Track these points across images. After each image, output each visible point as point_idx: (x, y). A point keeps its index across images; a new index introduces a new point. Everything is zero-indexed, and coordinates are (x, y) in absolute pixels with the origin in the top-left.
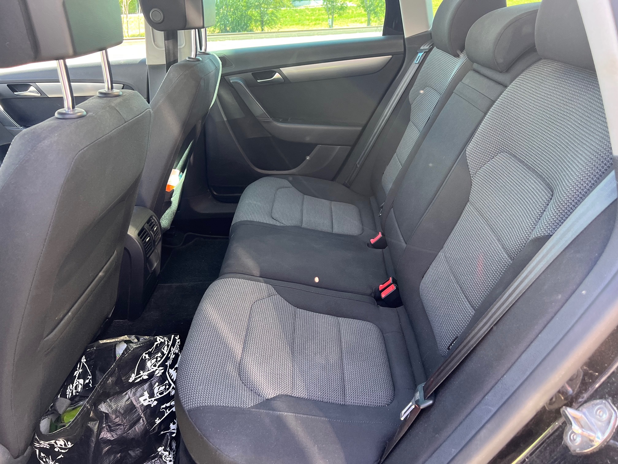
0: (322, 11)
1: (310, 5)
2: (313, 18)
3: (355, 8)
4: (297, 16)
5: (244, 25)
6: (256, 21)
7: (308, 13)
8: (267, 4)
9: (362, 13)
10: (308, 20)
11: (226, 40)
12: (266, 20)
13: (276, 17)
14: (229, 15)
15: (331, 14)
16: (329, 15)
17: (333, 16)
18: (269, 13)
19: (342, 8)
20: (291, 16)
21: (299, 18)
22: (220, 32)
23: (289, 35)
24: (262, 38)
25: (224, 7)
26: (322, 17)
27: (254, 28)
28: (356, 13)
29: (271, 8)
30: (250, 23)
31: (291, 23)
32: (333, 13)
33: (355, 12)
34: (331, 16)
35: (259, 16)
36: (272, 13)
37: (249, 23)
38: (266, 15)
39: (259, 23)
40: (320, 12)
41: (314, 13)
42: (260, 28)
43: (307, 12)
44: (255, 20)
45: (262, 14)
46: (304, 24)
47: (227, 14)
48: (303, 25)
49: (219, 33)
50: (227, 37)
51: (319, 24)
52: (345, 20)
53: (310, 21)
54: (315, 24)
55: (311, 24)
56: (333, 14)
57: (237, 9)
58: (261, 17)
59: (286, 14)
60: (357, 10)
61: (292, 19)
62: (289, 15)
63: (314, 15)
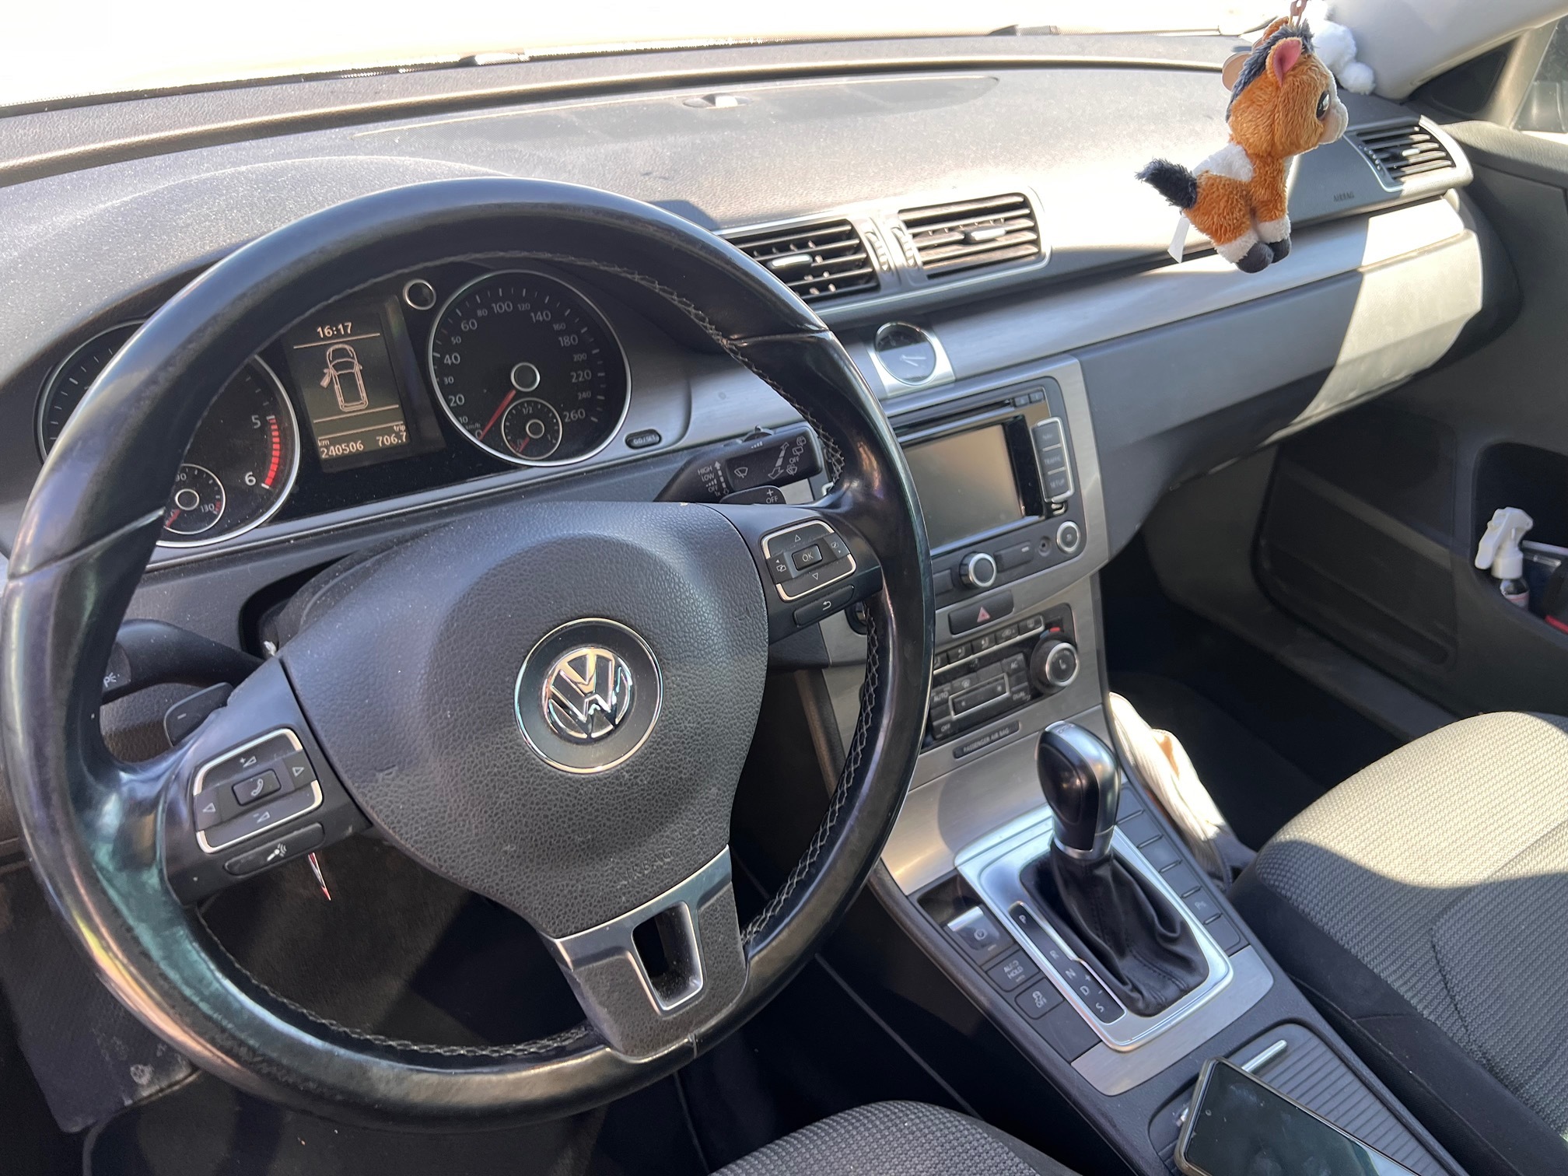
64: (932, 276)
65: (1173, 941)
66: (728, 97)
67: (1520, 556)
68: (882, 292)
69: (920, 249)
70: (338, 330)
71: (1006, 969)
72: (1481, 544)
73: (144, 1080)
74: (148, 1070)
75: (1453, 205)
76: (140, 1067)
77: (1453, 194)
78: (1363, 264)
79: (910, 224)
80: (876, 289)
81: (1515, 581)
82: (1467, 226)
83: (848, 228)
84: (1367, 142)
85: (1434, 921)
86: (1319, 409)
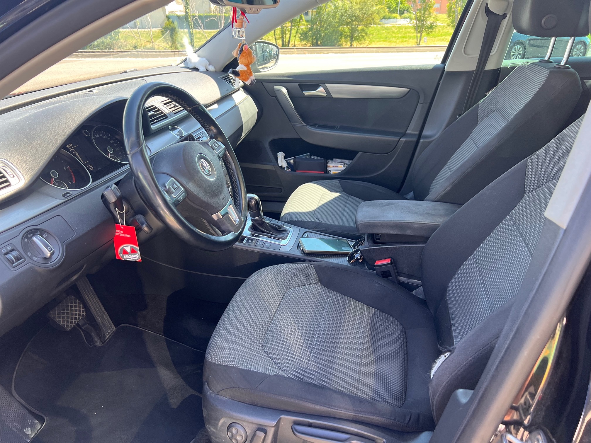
0: (408, 29)
1: (397, 23)
2: (400, 35)
3: (442, 27)
4: (384, 33)
5: (335, 40)
6: (346, 37)
7: (394, 31)
8: (358, 22)
9: (449, 32)
10: (395, 37)
11: (329, 53)
12: (356, 37)
13: (366, 34)
14: (322, 30)
15: (419, 32)
16: (417, 33)
17: (421, 34)
18: (359, 29)
19: (431, 27)
20: (378, 33)
21: (386, 35)
22: (312, 45)
23: (389, 51)
24: (363, 52)
25: (317, 23)
26: (409, 35)
27: (343, 43)
28: (443, 32)
29: (361, 25)
30: (341, 38)
31: (378, 40)
32: (422, 31)
33: (441, 31)
34: (419, 35)
35: (349, 32)
36: (363, 30)
37: (339, 38)
38: (356, 31)
39: (349, 39)
40: (407, 30)
41: (401, 31)
42: (349, 43)
43: (394, 29)
44: (345, 35)
45: (353, 31)
46: (392, 41)
47: (320, 29)
48: (390, 42)
49: (310, 46)
50: (331, 50)
51: (405, 41)
52: (432, 38)
53: (396, 38)
54: (402, 41)
55: (398, 41)
56: (420, 32)
57: (330, 25)
58: (351, 33)
59: (373, 31)
60: (444, 29)
61: (379, 35)
62: (376, 32)
63: (400, 33)
64: (175, 114)
65: (281, 228)
66: (95, 90)
67: (286, 161)
68: (169, 118)
69: (170, 109)
70: (70, 146)
71: (259, 243)
72: (278, 161)
73: (29, 433)
74: (29, 429)
75: (242, 91)
76: (26, 429)
77: (241, 89)
78: (236, 103)
79: (165, 104)
80: (167, 117)
81: (287, 167)
82: (247, 95)
83: (154, 107)
84: (224, 79)
85: (314, 215)
86: (244, 135)
